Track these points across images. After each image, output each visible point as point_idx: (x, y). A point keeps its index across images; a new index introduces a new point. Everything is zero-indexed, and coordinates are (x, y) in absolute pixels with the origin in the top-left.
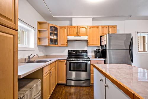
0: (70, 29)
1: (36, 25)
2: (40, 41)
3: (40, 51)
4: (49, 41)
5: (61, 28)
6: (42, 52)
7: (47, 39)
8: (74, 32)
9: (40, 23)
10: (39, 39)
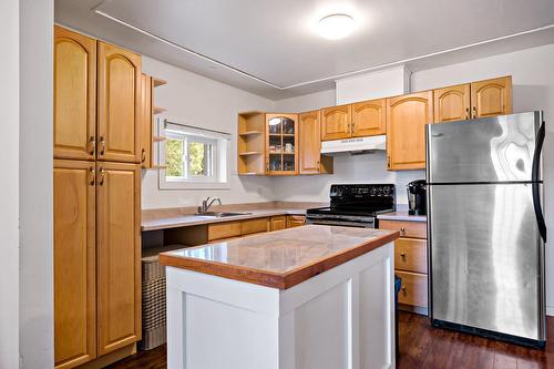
0: (330, 118)
1: (233, 127)
2: (246, 163)
3: (248, 189)
4: (268, 160)
5: (304, 119)
6: (260, 191)
7: (263, 156)
8: (339, 126)
9: (245, 116)
10: (244, 158)
